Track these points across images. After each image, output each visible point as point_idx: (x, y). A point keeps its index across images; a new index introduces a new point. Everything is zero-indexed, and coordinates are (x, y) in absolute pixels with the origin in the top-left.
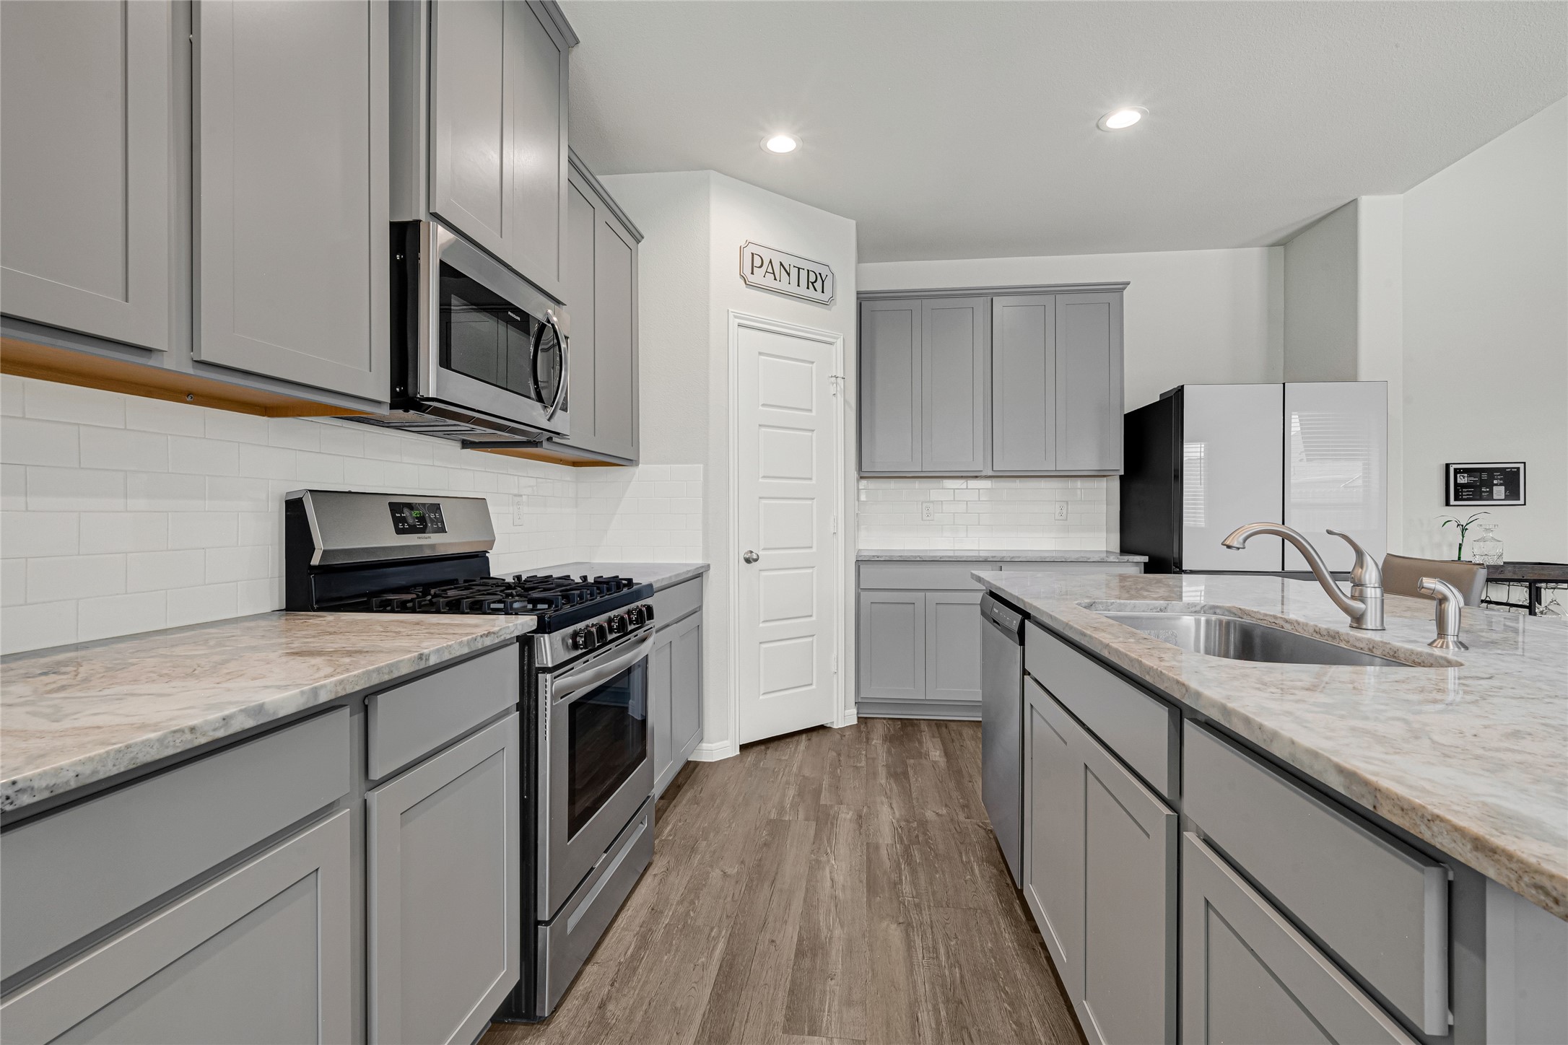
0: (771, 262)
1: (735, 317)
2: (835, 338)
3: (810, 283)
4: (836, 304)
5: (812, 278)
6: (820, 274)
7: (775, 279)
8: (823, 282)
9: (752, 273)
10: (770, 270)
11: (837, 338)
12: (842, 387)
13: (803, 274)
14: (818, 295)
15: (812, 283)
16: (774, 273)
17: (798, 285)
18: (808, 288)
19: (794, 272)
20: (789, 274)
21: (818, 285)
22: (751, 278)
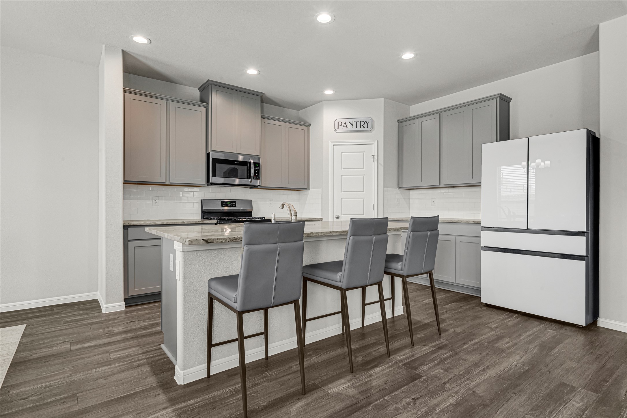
0: (345, 123)
1: (332, 143)
2: (373, 142)
3: (362, 126)
4: (374, 130)
5: (362, 123)
6: (366, 122)
7: (347, 128)
8: (367, 124)
9: (338, 128)
10: (345, 125)
11: (374, 142)
12: (377, 159)
13: (359, 124)
14: (366, 129)
15: (363, 125)
16: (346, 126)
17: (357, 128)
18: (361, 127)
19: (355, 124)
20: (352, 125)
21: (365, 125)
22: (338, 130)
